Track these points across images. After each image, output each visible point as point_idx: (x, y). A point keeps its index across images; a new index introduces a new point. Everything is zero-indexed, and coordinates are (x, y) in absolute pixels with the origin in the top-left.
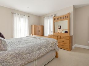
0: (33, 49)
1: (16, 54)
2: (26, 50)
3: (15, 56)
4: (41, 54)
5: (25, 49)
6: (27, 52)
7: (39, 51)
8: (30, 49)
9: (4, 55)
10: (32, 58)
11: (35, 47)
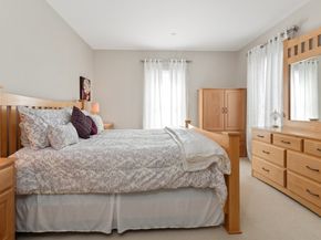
0: (109, 161)
1: (66, 161)
2: (89, 159)
3: (63, 166)
4: (133, 185)
5: (88, 156)
6: (90, 163)
7: (128, 174)
8: (100, 158)
9: (46, 157)
10: (102, 184)
11: (118, 157)
